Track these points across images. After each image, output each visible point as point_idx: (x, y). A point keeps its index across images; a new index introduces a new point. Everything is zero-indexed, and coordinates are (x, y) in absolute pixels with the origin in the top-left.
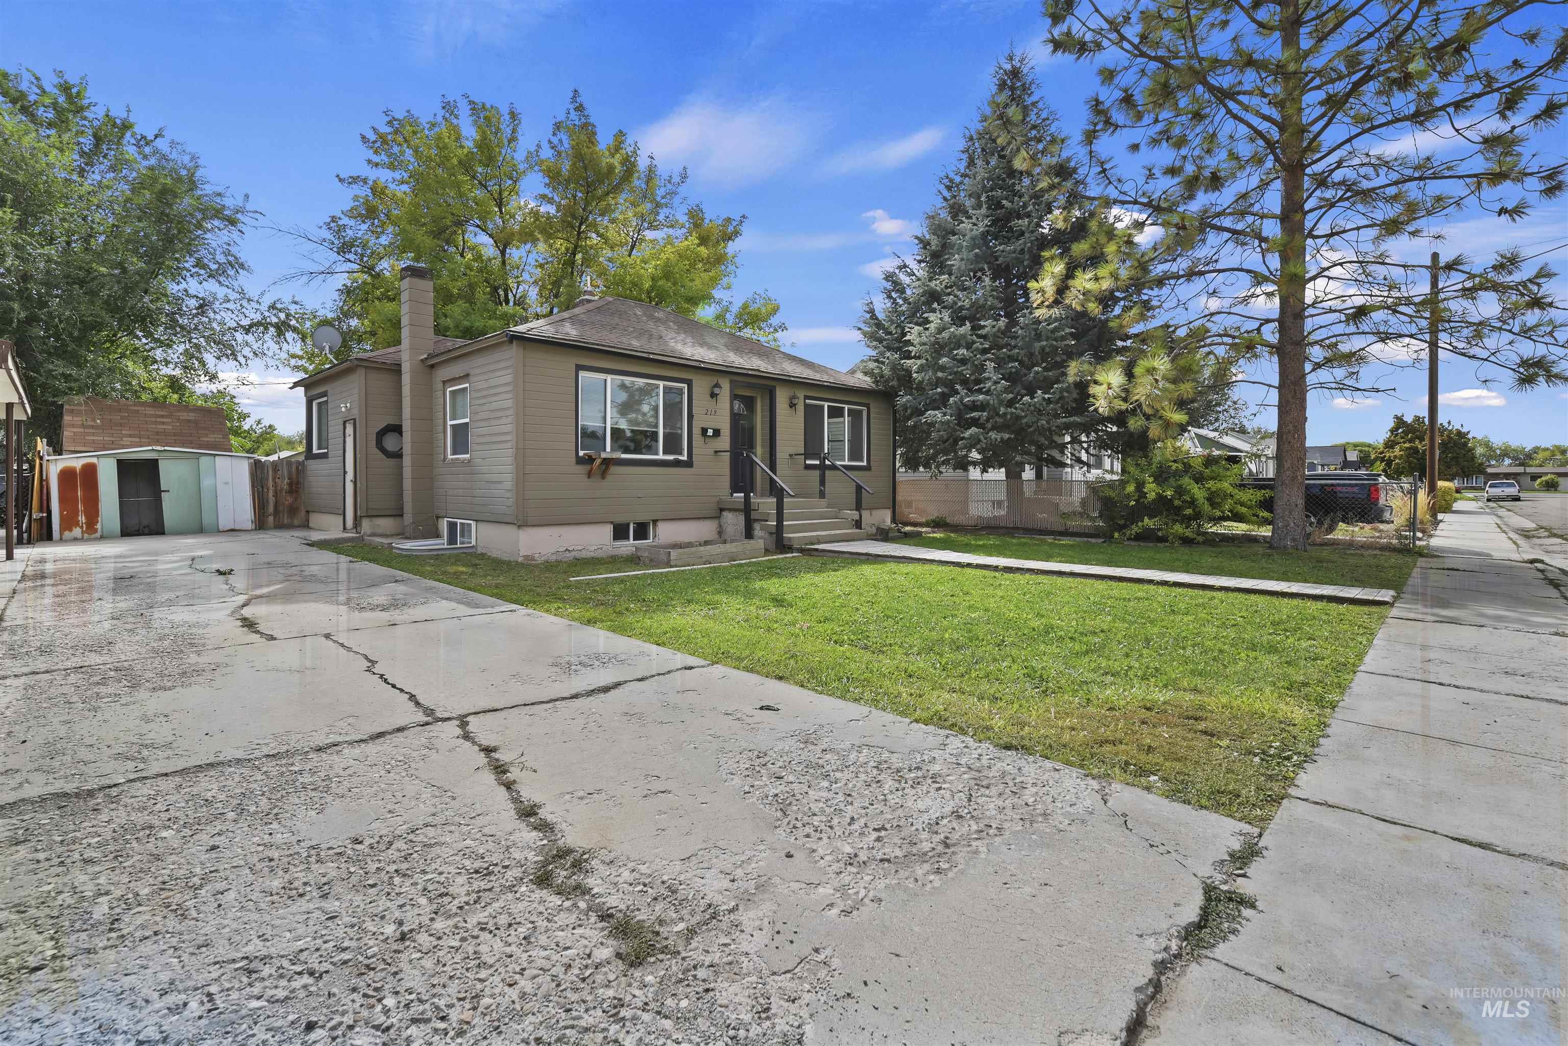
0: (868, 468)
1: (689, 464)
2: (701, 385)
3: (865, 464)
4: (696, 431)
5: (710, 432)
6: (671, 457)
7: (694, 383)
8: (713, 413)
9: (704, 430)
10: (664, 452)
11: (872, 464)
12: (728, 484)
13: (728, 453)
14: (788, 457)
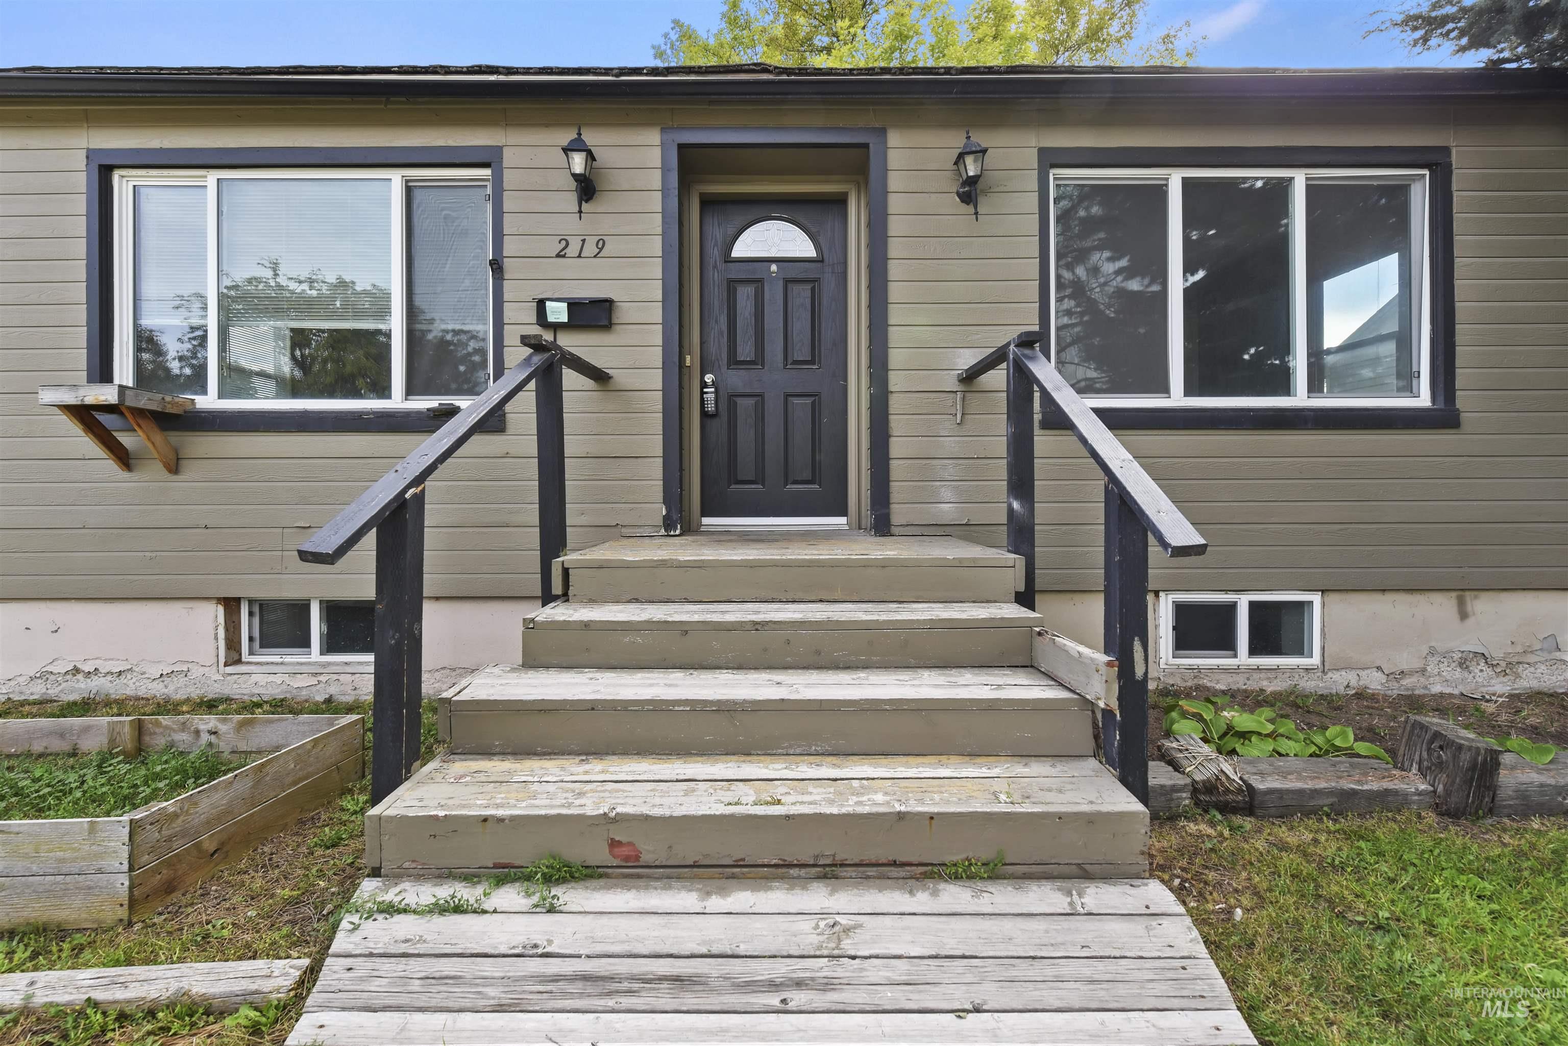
0: (1436, 417)
3: (1423, 399)
4: (519, 312)
5: (558, 312)
6: (429, 403)
7: (509, 158)
8: (590, 248)
9: (541, 304)
10: (411, 391)
11: (1462, 400)
12: (656, 487)
13: (655, 379)
14: (953, 384)
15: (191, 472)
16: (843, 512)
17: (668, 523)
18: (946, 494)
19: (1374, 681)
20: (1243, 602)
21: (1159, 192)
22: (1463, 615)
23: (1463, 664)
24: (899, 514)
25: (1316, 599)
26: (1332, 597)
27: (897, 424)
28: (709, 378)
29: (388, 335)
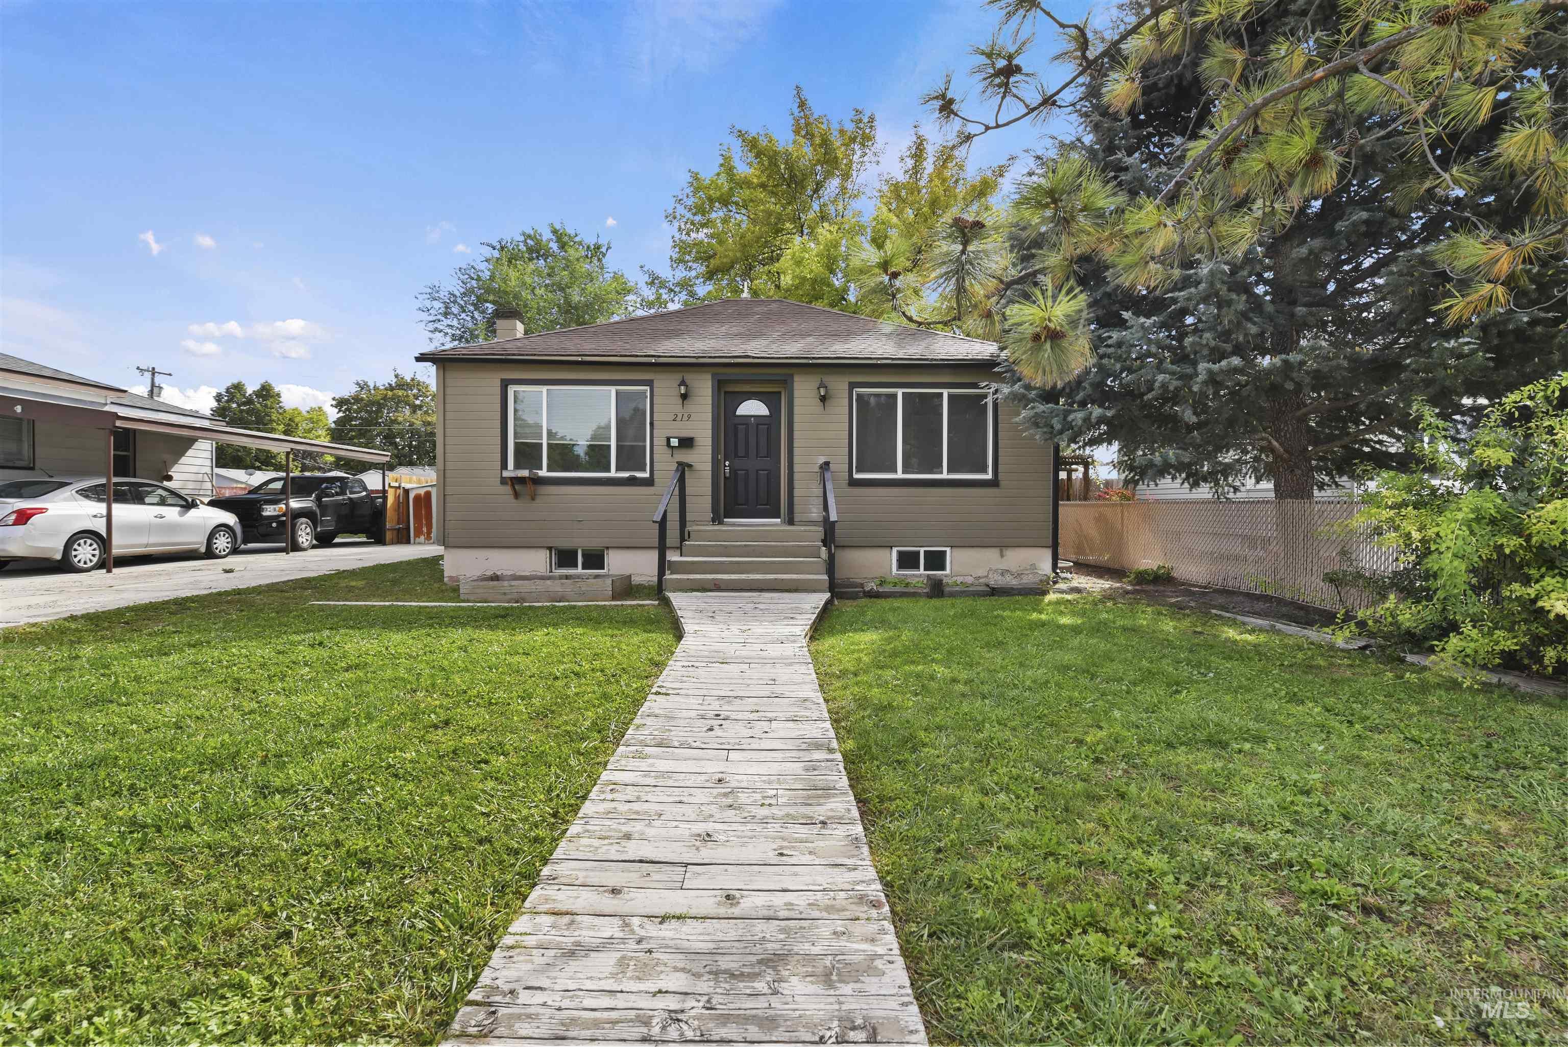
0: (994, 483)
1: (649, 482)
2: (667, 386)
3: (989, 476)
4: (660, 442)
5: (675, 442)
6: (626, 475)
7: (656, 384)
8: (686, 418)
9: (668, 439)
10: (618, 469)
11: (1001, 476)
12: (708, 506)
13: (709, 467)
14: (817, 469)
15: (539, 500)
16: (779, 517)
17: (713, 520)
18: (815, 510)
19: (970, 580)
20: (922, 550)
21: (895, 396)
22: (1002, 556)
23: (1002, 575)
24: (797, 517)
25: (948, 550)
26: (955, 550)
27: (797, 484)
28: (727, 463)
29: (609, 446)
